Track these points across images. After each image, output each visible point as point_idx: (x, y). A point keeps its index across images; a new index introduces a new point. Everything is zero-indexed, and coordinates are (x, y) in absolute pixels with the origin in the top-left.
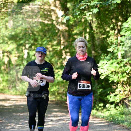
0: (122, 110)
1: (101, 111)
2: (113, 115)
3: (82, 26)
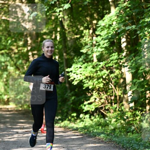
1: (74, 122)
2: (87, 126)
3: (52, 25)
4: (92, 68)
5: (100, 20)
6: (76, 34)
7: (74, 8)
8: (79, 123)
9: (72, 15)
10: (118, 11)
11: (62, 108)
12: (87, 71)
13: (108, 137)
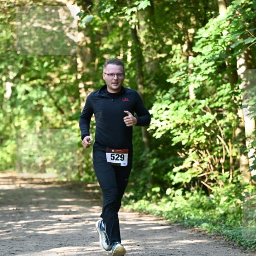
0: (197, 199)
1: (157, 202)
2: (179, 209)
3: (119, 36)
4: (187, 109)
5: (201, 27)
6: (160, 52)
7: (155, 7)
8: (165, 204)
9: (153, 20)
10: (232, 12)
11: (135, 178)
12: (177, 115)
13: (214, 228)
